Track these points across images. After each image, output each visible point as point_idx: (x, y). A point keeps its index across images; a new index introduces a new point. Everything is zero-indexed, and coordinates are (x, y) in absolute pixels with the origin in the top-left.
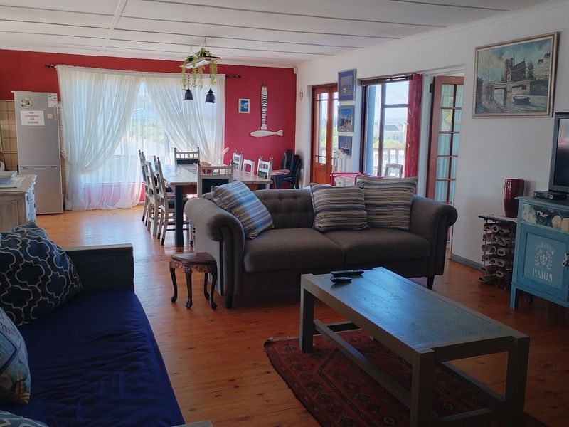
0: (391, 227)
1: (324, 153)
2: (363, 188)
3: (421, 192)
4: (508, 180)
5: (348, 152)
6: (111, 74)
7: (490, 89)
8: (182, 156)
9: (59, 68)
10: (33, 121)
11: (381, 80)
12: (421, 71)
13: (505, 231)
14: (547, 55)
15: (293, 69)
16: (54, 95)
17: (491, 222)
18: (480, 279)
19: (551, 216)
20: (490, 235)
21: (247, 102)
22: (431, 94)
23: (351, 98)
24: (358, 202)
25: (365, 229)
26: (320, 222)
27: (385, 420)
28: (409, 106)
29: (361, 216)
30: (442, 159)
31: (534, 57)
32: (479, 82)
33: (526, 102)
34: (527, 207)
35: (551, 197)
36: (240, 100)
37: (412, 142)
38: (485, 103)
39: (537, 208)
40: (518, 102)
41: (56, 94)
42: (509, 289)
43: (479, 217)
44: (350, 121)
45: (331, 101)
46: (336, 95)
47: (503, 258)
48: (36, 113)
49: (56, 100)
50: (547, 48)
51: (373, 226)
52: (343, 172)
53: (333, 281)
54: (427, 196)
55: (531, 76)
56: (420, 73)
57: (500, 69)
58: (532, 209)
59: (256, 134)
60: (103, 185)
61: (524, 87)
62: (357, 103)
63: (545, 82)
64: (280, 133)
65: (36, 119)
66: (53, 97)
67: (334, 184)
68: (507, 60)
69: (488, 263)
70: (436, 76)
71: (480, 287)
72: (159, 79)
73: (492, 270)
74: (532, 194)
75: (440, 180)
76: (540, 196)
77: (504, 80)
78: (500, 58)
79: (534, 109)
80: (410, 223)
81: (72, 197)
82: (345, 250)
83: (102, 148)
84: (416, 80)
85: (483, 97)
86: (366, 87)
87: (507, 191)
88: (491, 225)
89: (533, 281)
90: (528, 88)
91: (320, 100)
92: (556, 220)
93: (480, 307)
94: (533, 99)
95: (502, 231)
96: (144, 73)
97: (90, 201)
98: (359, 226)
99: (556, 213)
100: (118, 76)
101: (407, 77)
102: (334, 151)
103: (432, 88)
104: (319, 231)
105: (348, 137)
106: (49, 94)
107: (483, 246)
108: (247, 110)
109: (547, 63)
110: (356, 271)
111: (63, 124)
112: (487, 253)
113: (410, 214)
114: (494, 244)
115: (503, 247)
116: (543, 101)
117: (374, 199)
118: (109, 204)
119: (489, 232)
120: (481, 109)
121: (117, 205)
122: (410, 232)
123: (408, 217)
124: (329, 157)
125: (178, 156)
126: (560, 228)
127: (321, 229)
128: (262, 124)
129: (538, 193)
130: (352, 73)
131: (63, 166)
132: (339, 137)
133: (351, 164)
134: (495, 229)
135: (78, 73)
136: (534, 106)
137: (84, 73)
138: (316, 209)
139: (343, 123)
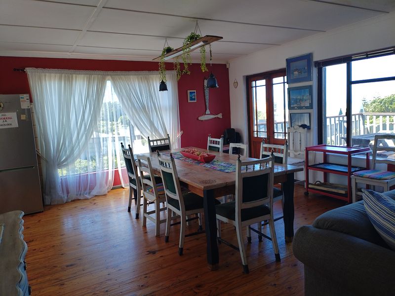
6: (79, 74)
8: (155, 143)
9: (29, 71)
10: (6, 123)
15: (225, 65)
16: (26, 96)
21: (195, 92)
23: (309, 78)
36: (189, 91)
41: (28, 95)
44: (306, 100)
45: (270, 85)
48: (8, 115)
49: (29, 101)
59: (203, 118)
60: (80, 176)
64: (220, 116)
65: (9, 121)
66: (25, 99)
72: (123, 77)
81: (50, 192)
83: (76, 142)
91: (256, 87)
96: (109, 72)
97: (68, 192)
100: (86, 76)
105: (304, 113)
106: (21, 96)
108: (194, 99)
111: (36, 123)
118: (86, 194)
121: (94, 192)
125: (152, 144)
128: (206, 109)
131: (40, 164)
132: (291, 115)
135: (47, 74)
137: (53, 75)
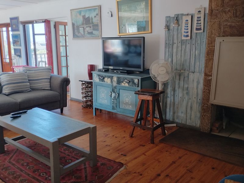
0: (42, 89)
1: (8, 57)
2: (26, 72)
3: (55, 72)
4: (88, 65)
5: (20, 56)
7: (78, 27)
11: (32, 22)
12: (49, 19)
13: (90, 86)
14: (97, 14)
17: (84, 82)
18: (82, 106)
19: (104, 78)
20: (84, 88)
22: (54, 29)
23: (18, 30)
24: (25, 79)
25: (30, 91)
26: (5, 90)
27: (41, 175)
28: (46, 34)
29: (26, 85)
30: (63, 58)
31: (92, 15)
32: (73, 25)
33: (91, 33)
34: (95, 75)
35: (104, 71)
37: (49, 50)
38: (76, 33)
39: (99, 75)
40: (89, 33)
42: (93, 109)
43: (79, 81)
44: (19, 42)
45: (8, 32)
46: (10, 29)
47: (90, 96)
50: (97, 11)
51: (33, 89)
52: (18, 65)
53: (12, 118)
54: (58, 74)
55: (92, 23)
56: (49, 20)
57: (80, 19)
58: (97, 76)
61: (90, 27)
62: (21, 32)
63: (97, 25)
67: (13, 71)
68: (83, 16)
69: (85, 99)
70: (56, 21)
71: (82, 109)
73: (86, 102)
74: (97, 70)
75: (63, 67)
76: (100, 71)
77: (83, 24)
78: (80, 14)
79: (95, 36)
80: (50, 86)
82: (19, 102)
84: (47, 22)
85: (76, 31)
86: (25, 25)
87: (89, 69)
88: (84, 83)
89: (100, 104)
90: (92, 27)
91: (2, 31)
92: (106, 79)
93: (82, 117)
94: (94, 32)
95: (88, 86)
98: (26, 90)
99: (105, 77)
101: (43, 21)
102: (12, 56)
103: (55, 27)
104: (5, 95)
105: (19, 49)
107: (82, 93)
109: (97, 18)
110: (23, 111)
112: (84, 95)
113: (50, 83)
114: (86, 91)
115: (89, 92)
116: (97, 33)
117: (33, 77)
119: (84, 87)
120: (75, 36)
122: (51, 90)
123: (49, 84)
124: (10, 59)
126: (107, 82)
127: (7, 94)
129: (99, 69)
130: (17, 18)
132: (14, 49)
133: (22, 61)
134: (86, 85)
136: (95, 35)
138: (2, 84)
139: (15, 42)
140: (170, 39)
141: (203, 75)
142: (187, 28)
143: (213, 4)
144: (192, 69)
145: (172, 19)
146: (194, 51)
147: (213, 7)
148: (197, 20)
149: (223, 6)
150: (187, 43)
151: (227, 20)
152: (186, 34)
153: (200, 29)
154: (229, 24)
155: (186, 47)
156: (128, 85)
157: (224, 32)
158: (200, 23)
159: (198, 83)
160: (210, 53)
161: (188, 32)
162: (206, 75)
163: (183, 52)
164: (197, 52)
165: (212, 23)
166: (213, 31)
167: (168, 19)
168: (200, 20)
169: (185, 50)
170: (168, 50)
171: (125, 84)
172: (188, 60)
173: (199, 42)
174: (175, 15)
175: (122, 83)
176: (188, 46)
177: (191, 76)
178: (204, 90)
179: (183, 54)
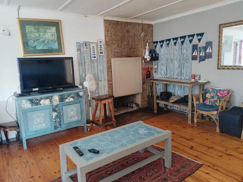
19: (39, 101)
34: (24, 101)
92: (42, 101)
126: (45, 104)
140: (82, 59)
141: (107, 81)
142: (94, 52)
143: (107, 38)
144: (100, 79)
145: (82, 44)
146: (99, 67)
147: (107, 40)
148: (100, 47)
149: (112, 40)
150: (95, 62)
151: (114, 49)
152: (94, 56)
153: (102, 53)
154: (116, 51)
155: (94, 64)
156: (73, 100)
157: (114, 55)
158: (102, 49)
159: (104, 87)
160: (109, 67)
161: (95, 55)
162: (108, 81)
163: (92, 68)
164: (101, 67)
165: (108, 49)
166: (109, 54)
167: (78, 44)
168: (102, 47)
169: (94, 67)
170: (81, 67)
171: (69, 99)
172: (97, 73)
173: (102, 61)
174: (84, 42)
175: (66, 99)
176: (96, 64)
177: (100, 83)
178: (108, 90)
179: (93, 70)
